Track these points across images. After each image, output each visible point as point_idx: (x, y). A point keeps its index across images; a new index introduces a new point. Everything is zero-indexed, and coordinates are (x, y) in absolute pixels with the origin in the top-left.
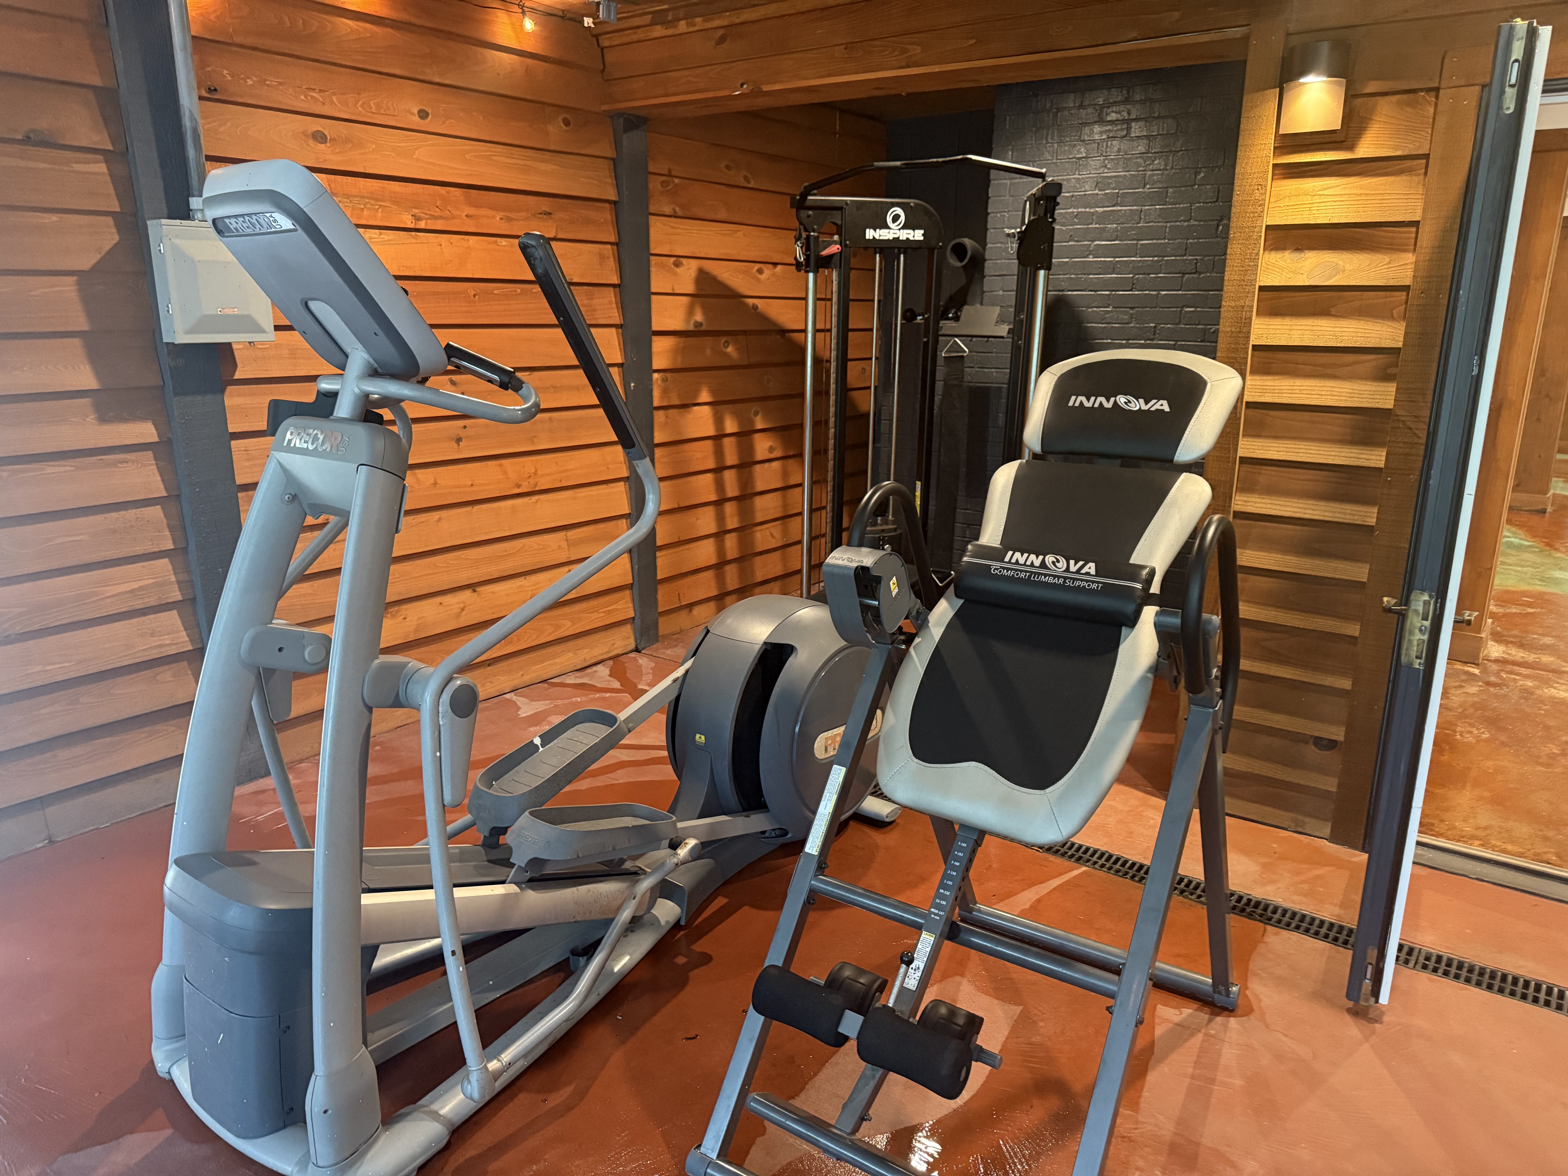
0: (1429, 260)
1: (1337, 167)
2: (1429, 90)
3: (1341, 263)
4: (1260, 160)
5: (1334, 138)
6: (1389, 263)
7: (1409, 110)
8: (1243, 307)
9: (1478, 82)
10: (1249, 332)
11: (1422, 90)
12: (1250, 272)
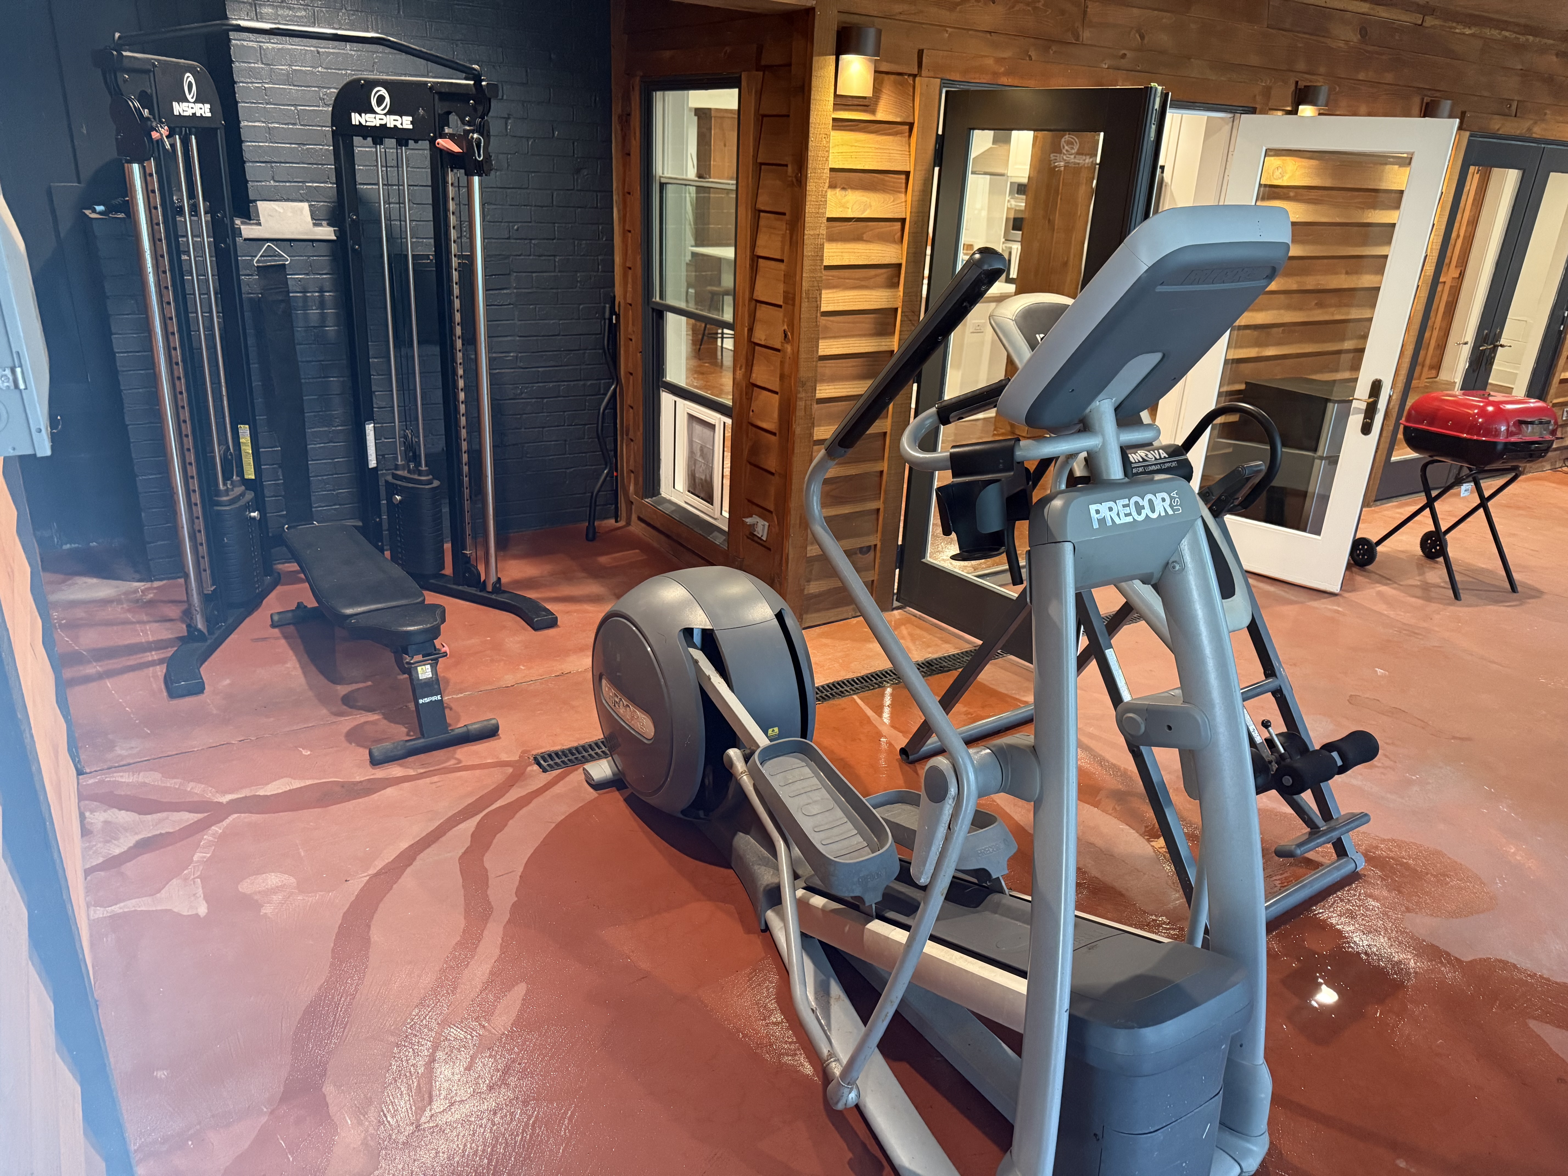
0: (918, 201)
1: (863, 125)
2: (910, 75)
3: (868, 200)
4: (825, 113)
5: (866, 102)
6: (893, 201)
7: (900, 87)
8: (819, 235)
9: (939, 76)
10: (823, 256)
11: (906, 74)
12: (821, 206)
